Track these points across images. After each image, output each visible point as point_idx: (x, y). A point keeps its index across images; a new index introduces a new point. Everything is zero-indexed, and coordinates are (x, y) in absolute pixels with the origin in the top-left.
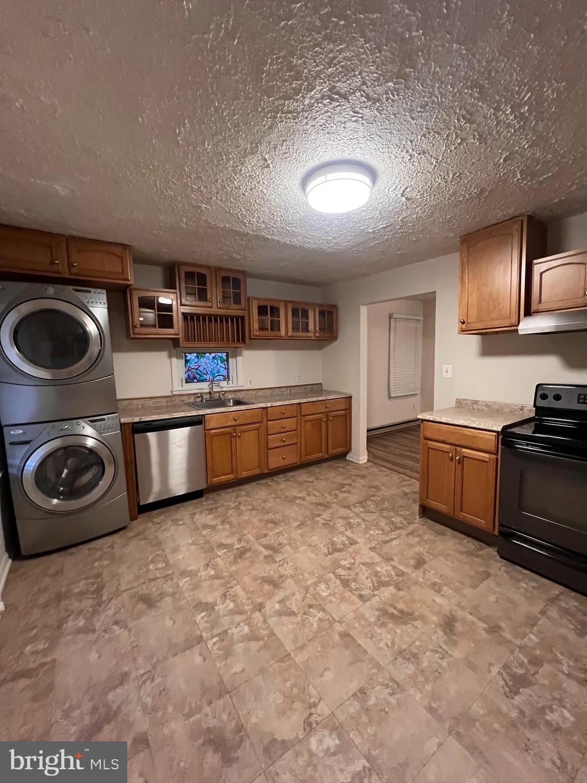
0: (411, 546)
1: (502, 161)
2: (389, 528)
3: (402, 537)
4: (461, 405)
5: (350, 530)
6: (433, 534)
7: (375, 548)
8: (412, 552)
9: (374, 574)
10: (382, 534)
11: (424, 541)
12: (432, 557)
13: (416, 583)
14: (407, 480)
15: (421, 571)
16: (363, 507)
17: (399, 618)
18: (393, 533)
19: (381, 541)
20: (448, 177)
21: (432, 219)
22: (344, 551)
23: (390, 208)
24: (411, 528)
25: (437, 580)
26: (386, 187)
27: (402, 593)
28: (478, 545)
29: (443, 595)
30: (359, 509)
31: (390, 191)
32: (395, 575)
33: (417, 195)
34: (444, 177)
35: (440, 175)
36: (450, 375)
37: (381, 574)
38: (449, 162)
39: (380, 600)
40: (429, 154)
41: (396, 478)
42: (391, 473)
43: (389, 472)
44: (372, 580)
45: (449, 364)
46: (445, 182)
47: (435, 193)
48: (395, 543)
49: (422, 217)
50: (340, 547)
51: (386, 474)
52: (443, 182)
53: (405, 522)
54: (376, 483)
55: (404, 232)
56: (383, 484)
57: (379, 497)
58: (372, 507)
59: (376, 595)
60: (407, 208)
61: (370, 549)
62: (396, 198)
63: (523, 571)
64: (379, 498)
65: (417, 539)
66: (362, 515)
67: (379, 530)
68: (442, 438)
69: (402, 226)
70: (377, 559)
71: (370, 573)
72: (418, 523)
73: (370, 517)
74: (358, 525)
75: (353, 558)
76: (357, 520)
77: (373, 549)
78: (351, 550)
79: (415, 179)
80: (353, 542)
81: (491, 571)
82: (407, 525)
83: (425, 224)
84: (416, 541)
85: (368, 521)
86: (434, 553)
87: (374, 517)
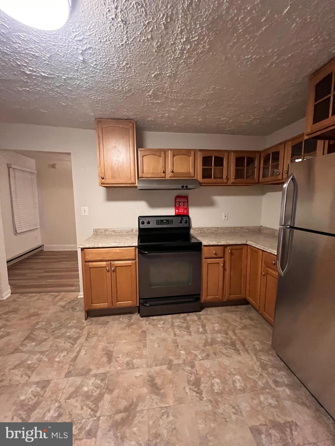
0: (95, 347)
1: (153, 76)
2: (70, 344)
3: (84, 345)
4: (97, 233)
5: (34, 373)
6: (102, 327)
7: (69, 372)
8: (99, 352)
9: (85, 399)
10: (67, 354)
11: (100, 336)
12: (113, 345)
13: (118, 373)
14: (58, 296)
15: (114, 361)
16: (33, 340)
17: (128, 416)
18: (75, 346)
19: (71, 361)
20: (122, 64)
21: (88, 93)
22: (41, 402)
23: (63, 59)
24: (85, 332)
25: (127, 359)
26: (74, 30)
27: (116, 392)
28: (128, 316)
29: (137, 368)
30: (31, 345)
31: (75, 39)
32: (101, 382)
33: (92, 63)
34: (120, 61)
35: (119, 58)
36: (87, 213)
37: (90, 392)
38: (131, 49)
39: (106, 418)
40: (127, 28)
41: (47, 297)
42: (41, 295)
43: (38, 295)
44: (87, 406)
45: (85, 206)
46: (117, 66)
47: (105, 71)
48: (83, 353)
49: (83, 87)
50: (34, 401)
51: (37, 298)
52: (116, 65)
53: (78, 331)
54: (32, 311)
55: (60, 93)
56: (40, 309)
57: (43, 321)
58: (42, 335)
59: (100, 417)
60: (77, 70)
61: (66, 376)
62: (75, 52)
63: (154, 318)
64: (44, 323)
65: (96, 338)
66: (37, 349)
67: (62, 352)
68: (100, 258)
69: (62, 85)
70: (79, 380)
71: (82, 401)
72: (87, 325)
73: (46, 346)
74: (40, 361)
75: (56, 401)
76: (35, 358)
77: (69, 374)
78: (47, 395)
79: (101, 45)
80: (44, 384)
81: (144, 329)
82: (81, 332)
83: (80, 95)
84: (95, 340)
85: (47, 351)
86: (112, 341)
87: (51, 343)
